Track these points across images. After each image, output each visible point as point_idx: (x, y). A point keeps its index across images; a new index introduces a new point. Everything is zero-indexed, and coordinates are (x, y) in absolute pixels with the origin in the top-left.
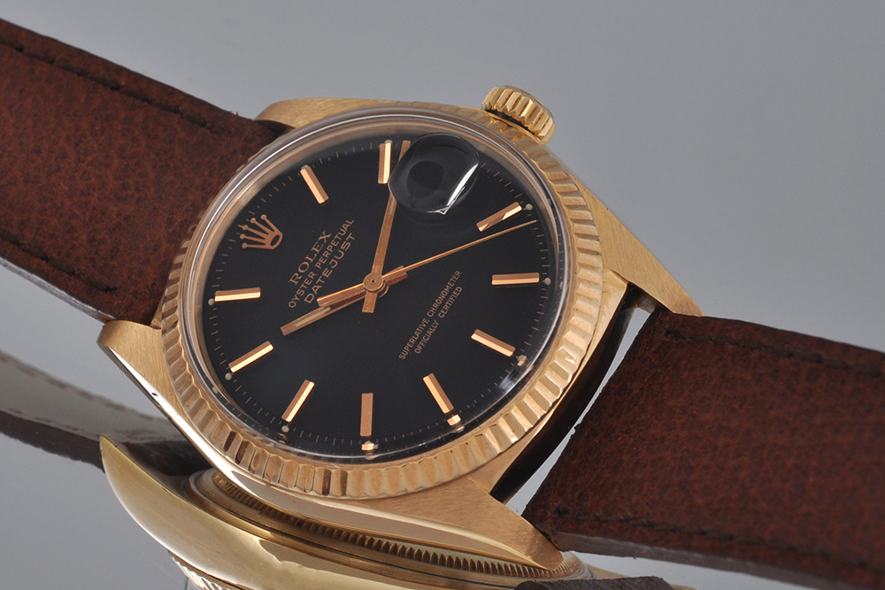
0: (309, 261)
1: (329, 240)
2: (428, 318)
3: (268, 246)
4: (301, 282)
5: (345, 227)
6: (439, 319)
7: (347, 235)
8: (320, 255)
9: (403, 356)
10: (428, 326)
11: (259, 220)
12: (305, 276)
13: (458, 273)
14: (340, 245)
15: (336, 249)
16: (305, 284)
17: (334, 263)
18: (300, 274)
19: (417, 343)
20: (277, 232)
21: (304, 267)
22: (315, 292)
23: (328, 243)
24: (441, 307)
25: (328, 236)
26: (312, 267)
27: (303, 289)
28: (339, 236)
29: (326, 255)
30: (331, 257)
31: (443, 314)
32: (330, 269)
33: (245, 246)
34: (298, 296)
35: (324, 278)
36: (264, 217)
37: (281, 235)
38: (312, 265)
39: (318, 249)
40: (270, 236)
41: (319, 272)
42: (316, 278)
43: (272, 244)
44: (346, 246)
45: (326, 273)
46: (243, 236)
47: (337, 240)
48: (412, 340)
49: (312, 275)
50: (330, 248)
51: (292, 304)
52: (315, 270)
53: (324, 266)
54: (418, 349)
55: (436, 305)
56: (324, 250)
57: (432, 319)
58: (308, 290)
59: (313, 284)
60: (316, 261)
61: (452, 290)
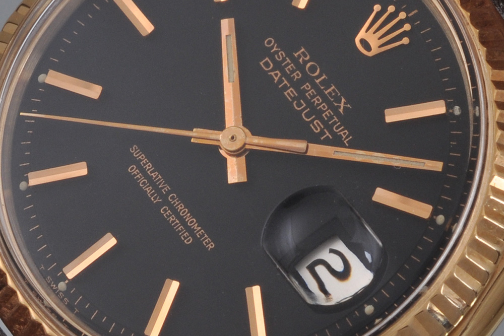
0: (318, 77)
1: (335, 109)
2: (168, 193)
3: (362, 34)
4: (295, 61)
5: (344, 133)
6: (160, 205)
7: (331, 132)
8: (320, 93)
10: (158, 191)
11: (404, 34)
12: (301, 68)
13: (211, 246)
14: (322, 120)
15: (319, 114)
16: (288, 64)
17: (299, 105)
18: (305, 62)
19: (143, 171)
20: (375, 51)
21: (313, 70)
22: (272, 73)
23: (330, 106)
24: (175, 212)
25: (341, 110)
26: (306, 78)
27: (284, 60)
28: (335, 123)
29: (317, 100)
30: (310, 104)
31: (165, 211)
32: (294, 99)
33: (377, 8)
34: (277, 52)
35: (285, 88)
36: (405, 41)
37: (370, 54)
38: (312, 81)
39: (330, 93)
40: (373, 40)
41: (296, 85)
42: (290, 80)
43: (363, 41)
44: (317, 126)
45: (290, 93)
46: (391, 9)
47: (331, 118)
48: (149, 167)
49: (298, 75)
50: (323, 106)
51: (270, 43)
52: (302, 82)
53: (302, 94)
54: (133, 170)
55: (181, 207)
56: (325, 99)
57: (164, 197)
58: (278, 66)
59: (284, 74)
60: (314, 86)
61: (191, 232)
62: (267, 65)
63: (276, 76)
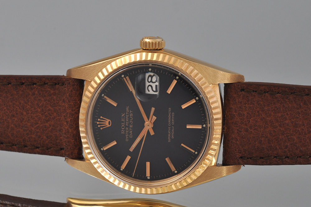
0: (123, 125)
1: (125, 115)
2: (169, 126)
3: (108, 126)
4: (125, 132)
5: (127, 109)
6: (173, 125)
7: (129, 111)
8: (125, 121)
9: (169, 141)
10: (171, 129)
12: (125, 130)
13: (170, 109)
14: (129, 115)
15: (129, 117)
16: (127, 132)
17: (131, 122)
18: (123, 130)
19: (171, 135)
20: (109, 120)
21: (123, 127)
22: (131, 133)
23: (125, 117)
24: (171, 121)
25: (124, 114)
26: (126, 126)
27: (127, 134)
28: (127, 113)
29: (127, 120)
30: (129, 121)
31: (173, 123)
32: (131, 124)
33: (101, 129)
34: (127, 137)
35: (131, 128)
36: (101, 117)
37: (110, 120)
38: (125, 125)
39: (124, 119)
40: (107, 123)
41: (128, 127)
42: (129, 129)
43: (109, 124)
44: (131, 115)
45: (131, 126)
46: (99, 126)
47: (127, 114)
48: (169, 135)
49: (127, 129)
50: (127, 118)
51: (127, 140)
52: (127, 127)
53: (129, 124)
54: (173, 137)
55: (169, 122)
56: (125, 119)
57: (171, 126)
58: (129, 134)
59: (129, 131)
60: (125, 124)
61: (171, 115)
62: (131, 136)
63: (131, 132)
